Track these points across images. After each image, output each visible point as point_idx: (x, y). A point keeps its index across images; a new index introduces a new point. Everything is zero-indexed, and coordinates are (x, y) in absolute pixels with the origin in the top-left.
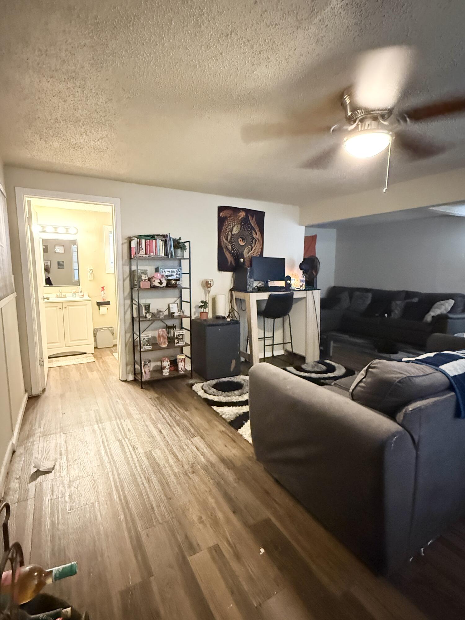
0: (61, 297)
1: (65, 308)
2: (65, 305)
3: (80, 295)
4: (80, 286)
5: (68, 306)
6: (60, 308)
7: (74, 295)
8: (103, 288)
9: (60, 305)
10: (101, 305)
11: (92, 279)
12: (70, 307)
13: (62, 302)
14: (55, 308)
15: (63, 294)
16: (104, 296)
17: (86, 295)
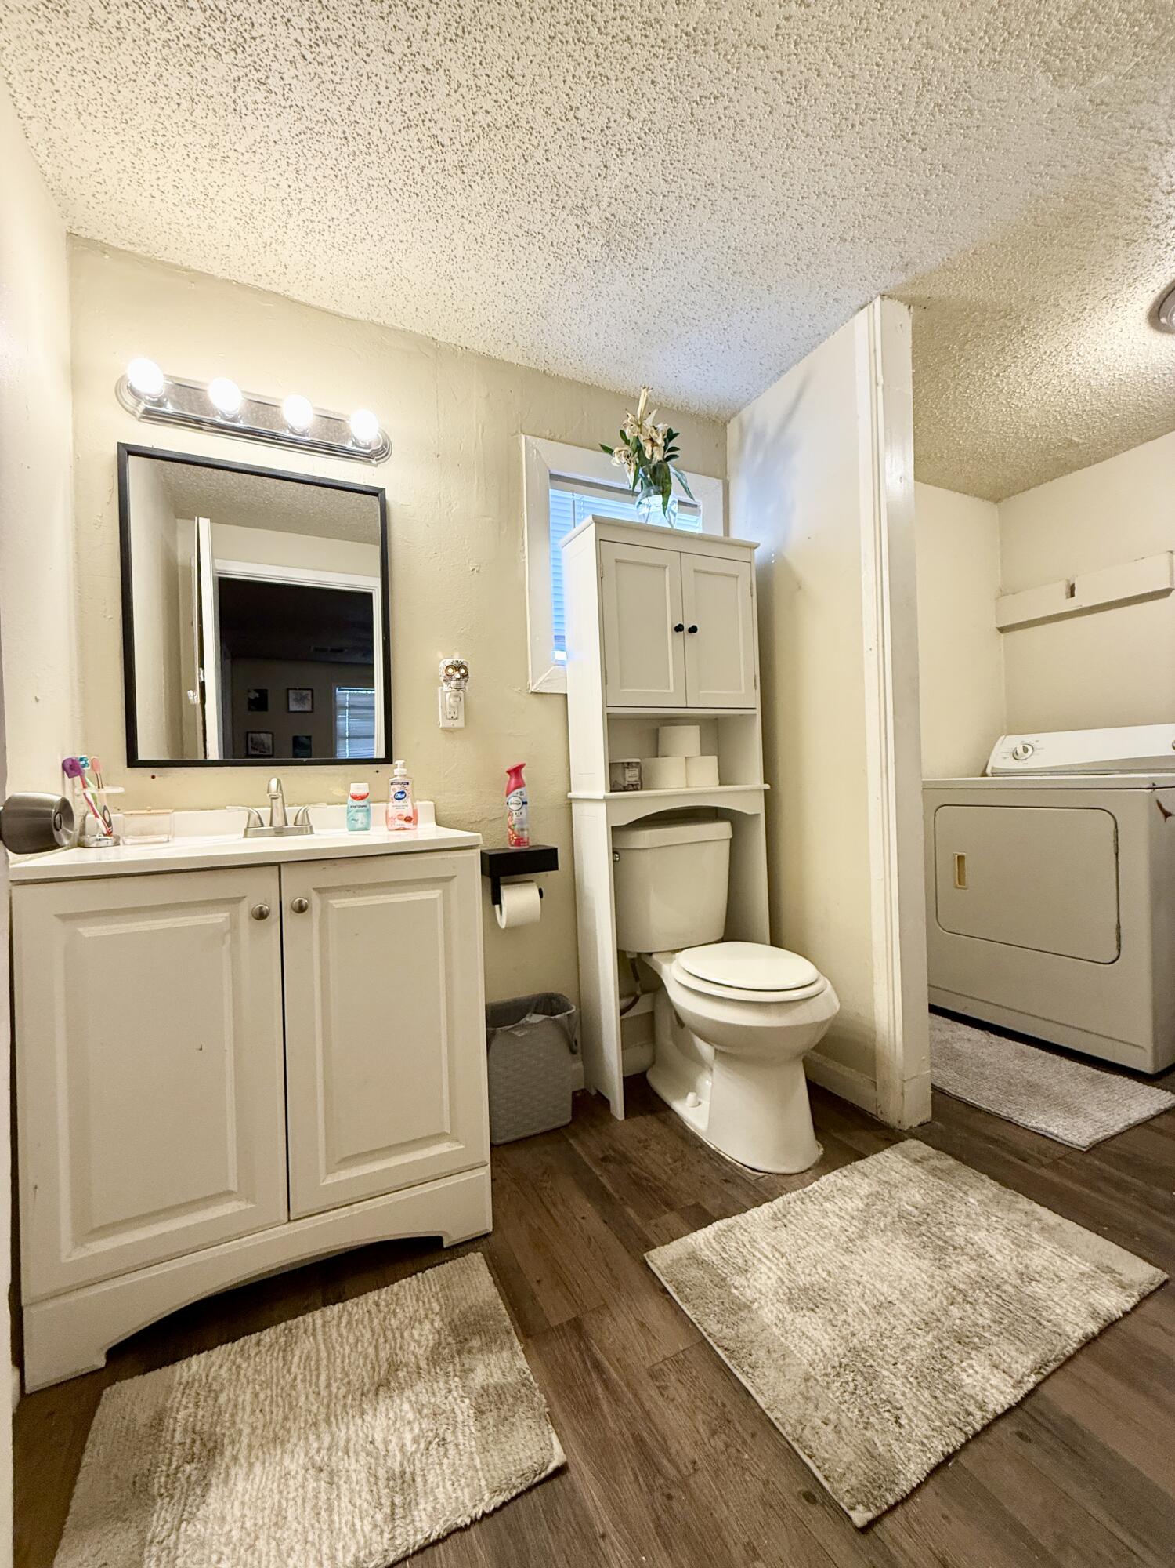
0: (279, 832)
1: (301, 909)
2: (296, 886)
3: (393, 812)
4: (398, 762)
5: (318, 890)
6: (261, 915)
7: (360, 816)
8: (516, 771)
9: (261, 890)
10: (504, 875)
11: (460, 723)
12: (338, 903)
13: (278, 864)
14: (219, 917)
15: (292, 811)
16: (521, 822)
17: (425, 809)
